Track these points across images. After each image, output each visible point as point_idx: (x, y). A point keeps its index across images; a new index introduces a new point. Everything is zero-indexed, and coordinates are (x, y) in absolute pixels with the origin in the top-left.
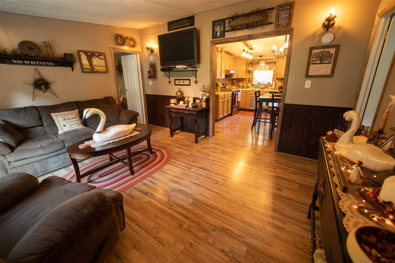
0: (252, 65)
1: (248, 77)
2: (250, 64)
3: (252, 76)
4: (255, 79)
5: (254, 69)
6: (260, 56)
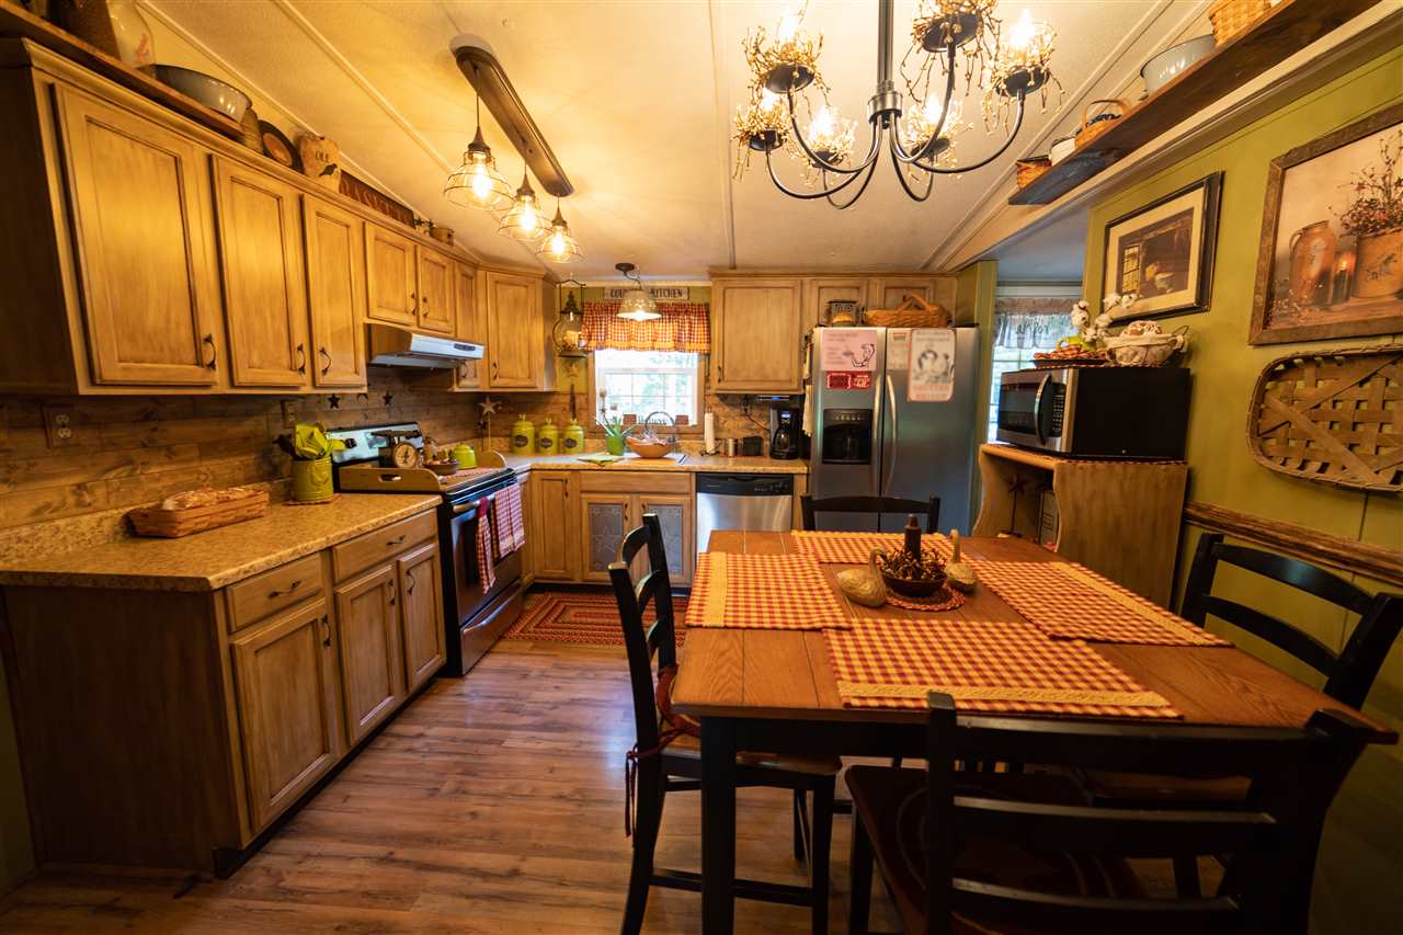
0: (579, 314)
1: (563, 386)
2: (565, 312)
3: (590, 379)
4: (607, 399)
5: (593, 343)
6: (619, 267)
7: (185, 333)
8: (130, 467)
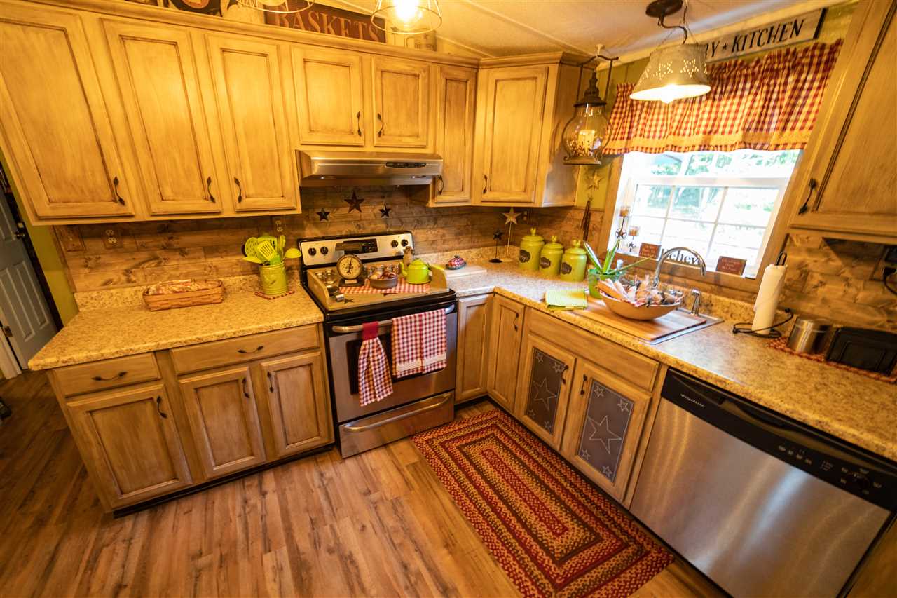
2: (581, 106)
3: (611, 194)
4: (626, 221)
7: (100, 179)
8: (157, 261)
